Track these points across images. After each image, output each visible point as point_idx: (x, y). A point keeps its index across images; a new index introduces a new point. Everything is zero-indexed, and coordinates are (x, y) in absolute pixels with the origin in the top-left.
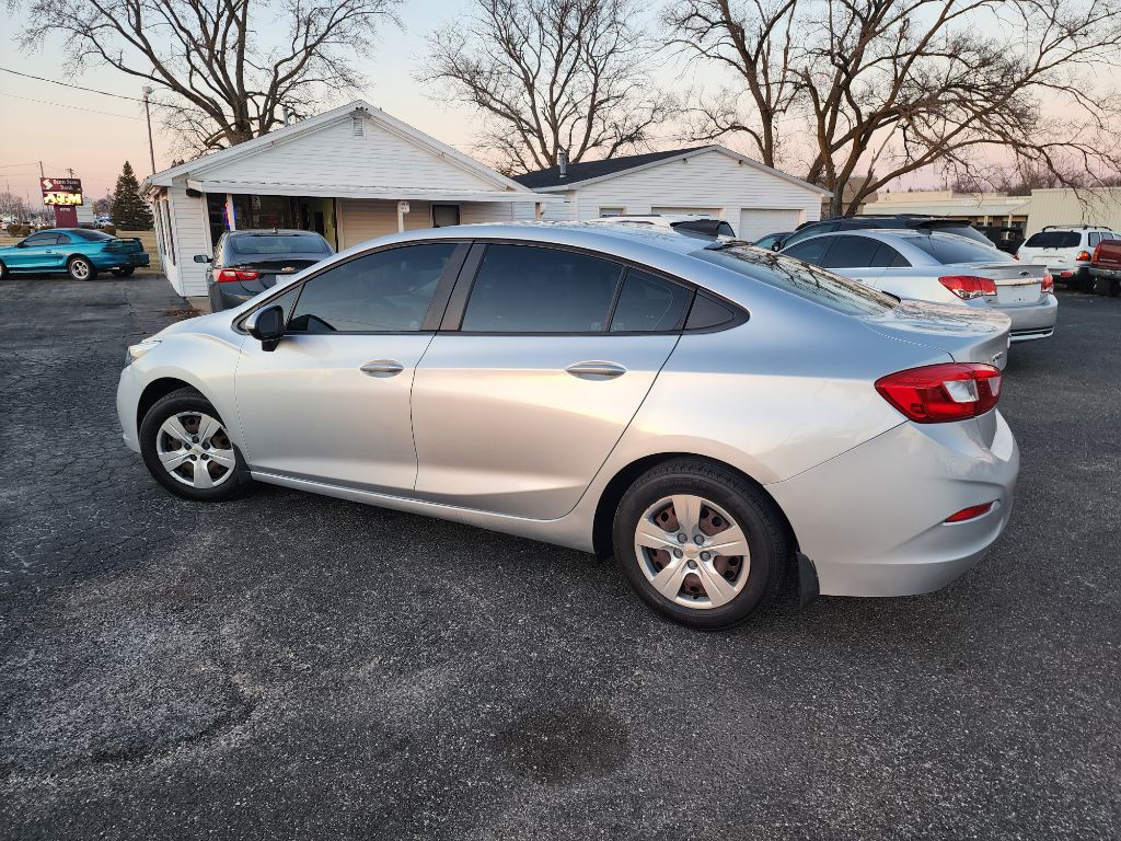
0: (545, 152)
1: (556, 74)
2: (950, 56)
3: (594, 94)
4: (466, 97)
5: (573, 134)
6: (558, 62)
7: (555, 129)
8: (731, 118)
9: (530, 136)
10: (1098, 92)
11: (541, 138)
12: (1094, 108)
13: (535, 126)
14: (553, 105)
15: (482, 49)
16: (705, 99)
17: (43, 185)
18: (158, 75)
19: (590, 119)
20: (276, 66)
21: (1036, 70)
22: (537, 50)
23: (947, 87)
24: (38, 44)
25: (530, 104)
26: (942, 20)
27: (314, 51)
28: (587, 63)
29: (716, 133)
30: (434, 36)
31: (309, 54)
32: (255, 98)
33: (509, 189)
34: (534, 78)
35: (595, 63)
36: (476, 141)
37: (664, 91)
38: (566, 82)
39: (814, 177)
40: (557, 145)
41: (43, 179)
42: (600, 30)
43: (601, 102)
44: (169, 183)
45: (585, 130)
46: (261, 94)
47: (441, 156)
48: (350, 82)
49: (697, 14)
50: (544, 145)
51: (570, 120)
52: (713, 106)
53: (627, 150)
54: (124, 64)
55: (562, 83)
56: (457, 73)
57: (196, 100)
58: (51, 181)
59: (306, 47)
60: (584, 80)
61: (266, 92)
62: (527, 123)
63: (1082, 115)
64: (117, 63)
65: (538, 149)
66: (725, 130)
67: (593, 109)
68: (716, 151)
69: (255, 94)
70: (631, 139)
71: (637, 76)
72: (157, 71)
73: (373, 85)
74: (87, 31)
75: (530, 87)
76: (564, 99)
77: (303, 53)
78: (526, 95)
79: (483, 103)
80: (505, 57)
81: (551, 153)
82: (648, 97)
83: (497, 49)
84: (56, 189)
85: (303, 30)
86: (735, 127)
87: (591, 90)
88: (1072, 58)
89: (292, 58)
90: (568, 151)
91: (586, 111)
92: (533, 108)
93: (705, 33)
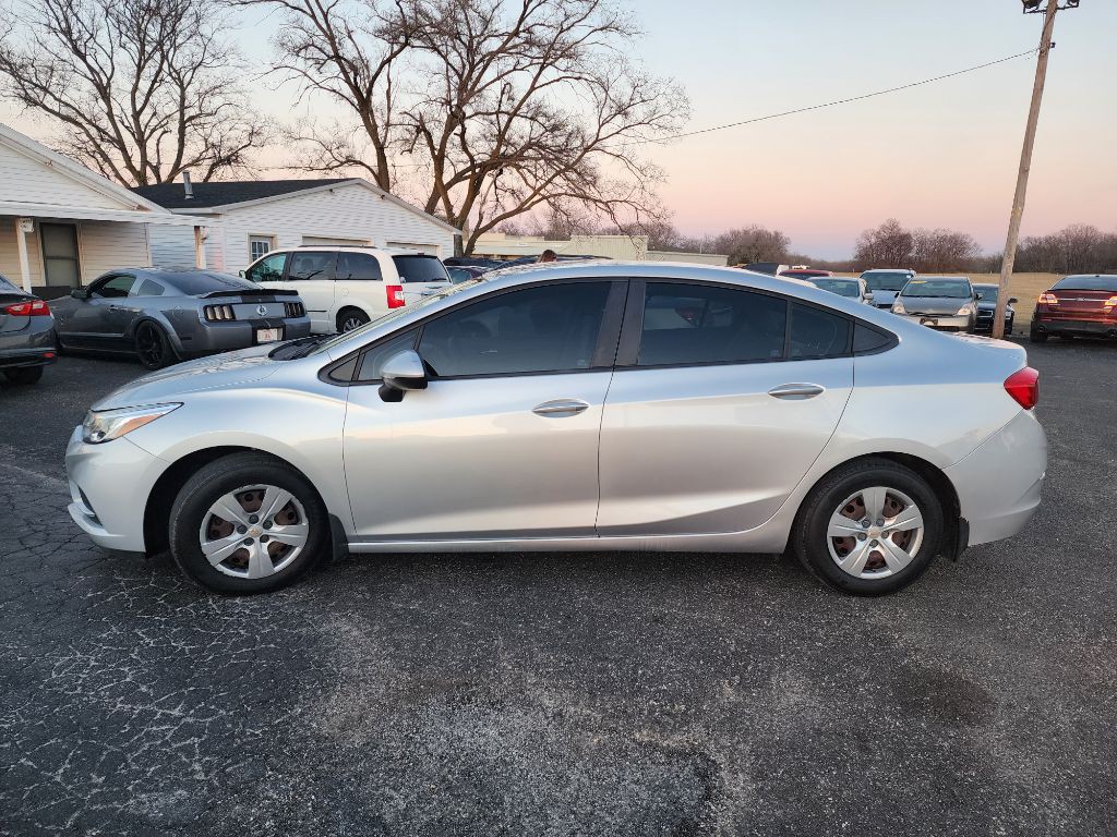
0: (130, 167)
1: (137, 81)
2: (532, 118)
6: (140, 68)
7: (141, 143)
8: (345, 152)
9: (106, 147)
10: (640, 161)
11: (123, 149)
12: (639, 174)
13: (114, 136)
14: (137, 115)
16: (318, 130)
19: (181, 135)
21: (597, 140)
22: (108, 50)
23: (529, 146)
25: (106, 110)
26: (533, 88)
28: (171, 74)
29: (333, 164)
33: (140, 208)
34: (109, 79)
38: (150, 92)
39: (430, 208)
40: (145, 162)
42: (179, 41)
43: (192, 118)
45: (176, 146)
49: (313, 45)
50: (128, 159)
52: (327, 137)
53: (225, 174)
55: (145, 92)
60: (170, 92)
62: (104, 132)
63: (630, 178)
65: (120, 163)
66: (342, 163)
67: (183, 125)
68: (359, 184)
70: (228, 161)
71: (232, 96)
75: (104, 93)
76: (148, 111)
78: (101, 102)
79: (33, 102)
80: (67, 54)
81: (138, 168)
83: (55, 43)
86: (351, 161)
87: (178, 104)
88: (623, 132)
90: (158, 168)
91: (175, 126)
92: (110, 115)
93: (323, 64)
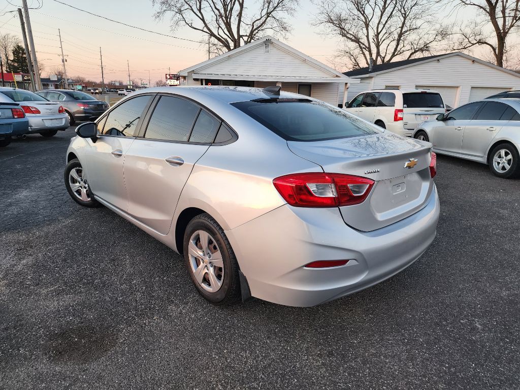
0: (371, 58)
1: (381, 18)
3: (402, 28)
4: (334, 32)
5: (387, 49)
6: (383, 12)
7: (378, 46)
8: (478, 38)
9: (364, 50)
11: (370, 51)
13: (367, 45)
14: (378, 34)
15: (345, 8)
17: (166, 77)
18: (205, 29)
19: (398, 40)
20: (253, 23)
22: (373, 7)
24: (162, 19)
25: (366, 35)
27: (270, 15)
28: (401, 12)
29: (468, 45)
30: (321, 4)
31: (268, 16)
32: (244, 37)
33: (337, 76)
34: (369, 22)
35: (405, 11)
36: (336, 54)
37: (443, 25)
38: (386, 22)
40: (378, 55)
41: (166, 75)
43: (405, 32)
44: (186, 75)
45: (395, 47)
46: (246, 36)
47: (305, 61)
48: (285, 28)
50: (371, 54)
51: (387, 42)
53: (418, 55)
54: (193, 25)
55: (384, 23)
56: (331, 21)
57: (219, 39)
58: (169, 75)
59: (267, 13)
60: (397, 20)
61: (248, 35)
62: (363, 44)
64: (190, 25)
65: (368, 57)
66: (473, 44)
67: (400, 35)
68: (458, 55)
69: (244, 36)
70: (422, 50)
71: (427, 17)
72: (205, 28)
73: (293, 29)
74: (180, 11)
75: (367, 26)
77: (266, 16)
78: (365, 30)
79: (344, 35)
81: (375, 58)
82: (433, 28)
83: (352, 7)
84: (171, 78)
85: (266, 5)
86: (480, 42)
87: (401, 25)
89: (260, 19)
90: (384, 58)
91: (396, 37)
92: (367, 36)
